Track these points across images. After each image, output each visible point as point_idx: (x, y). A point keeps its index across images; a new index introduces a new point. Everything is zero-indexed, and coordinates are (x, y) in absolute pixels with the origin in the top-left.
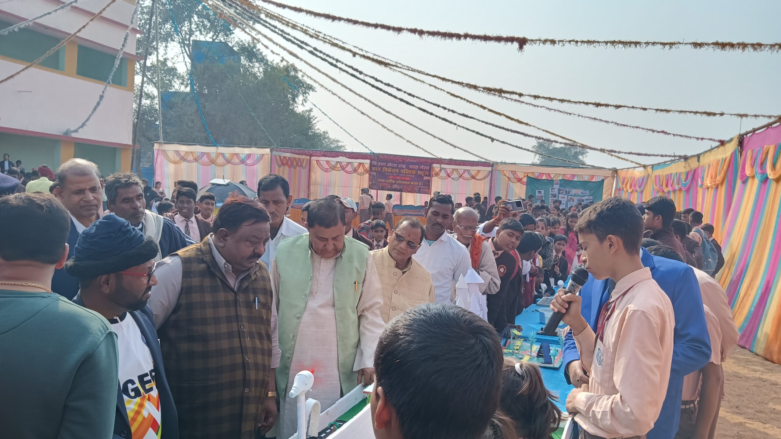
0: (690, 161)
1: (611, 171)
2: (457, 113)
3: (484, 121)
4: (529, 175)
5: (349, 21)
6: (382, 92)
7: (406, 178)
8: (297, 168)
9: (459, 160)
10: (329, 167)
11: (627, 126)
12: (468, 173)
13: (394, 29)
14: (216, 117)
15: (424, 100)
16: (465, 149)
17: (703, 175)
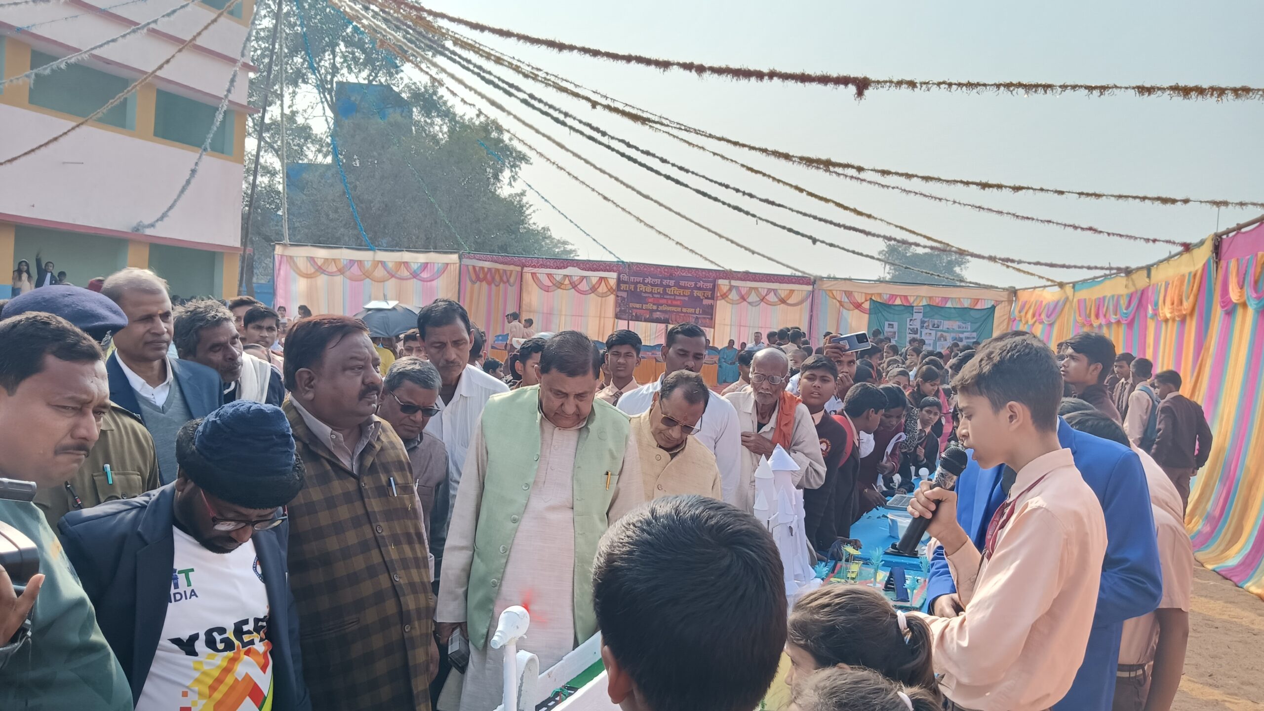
0: (1134, 276)
1: (1006, 293)
2: (757, 198)
3: (800, 210)
4: (873, 298)
5: (585, 50)
6: (637, 165)
7: (675, 303)
8: (502, 285)
9: (760, 274)
10: (550, 284)
11: (1033, 219)
12: (775, 294)
13: (658, 64)
14: (372, 205)
15: (704, 177)
16: (769, 256)
17: (1156, 299)
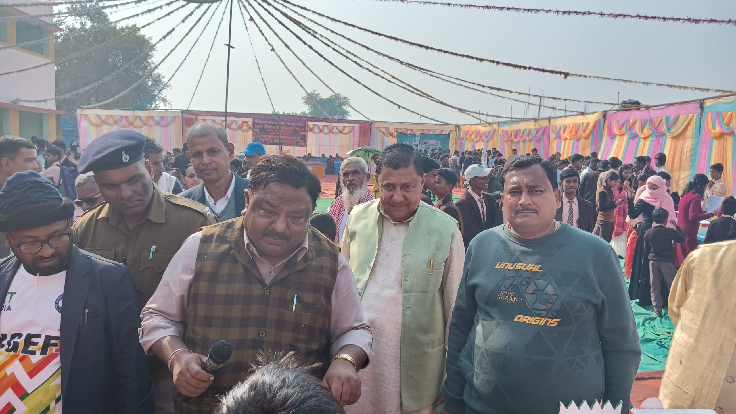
0: (539, 122)
1: (454, 127)
4: (398, 131)
7: (285, 134)
17: (558, 131)
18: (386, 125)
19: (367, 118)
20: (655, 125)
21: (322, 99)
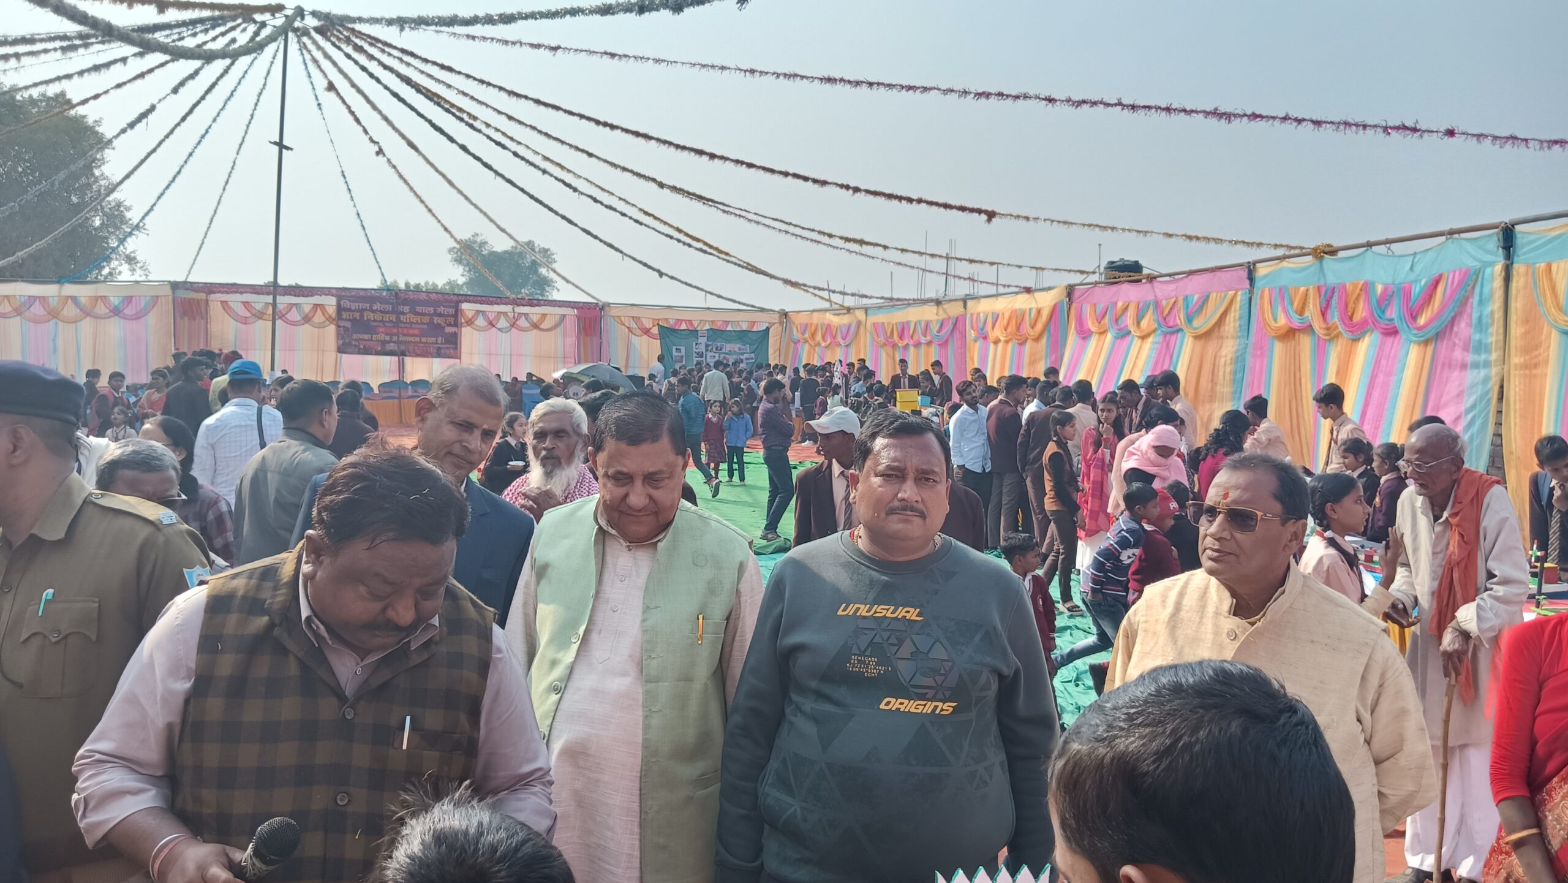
0: (946, 306)
1: (777, 316)
4: (661, 323)
7: (411, 331)
10: (247, 313)
12: (527, 319)
17: (981, 325)
18: (635, 312)
19: (593, 297)
20: (1163, 313)
21: (493, 254)
